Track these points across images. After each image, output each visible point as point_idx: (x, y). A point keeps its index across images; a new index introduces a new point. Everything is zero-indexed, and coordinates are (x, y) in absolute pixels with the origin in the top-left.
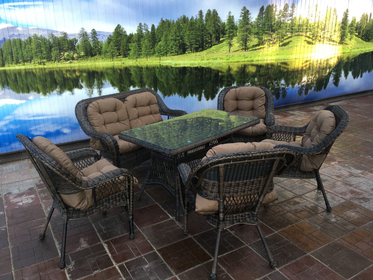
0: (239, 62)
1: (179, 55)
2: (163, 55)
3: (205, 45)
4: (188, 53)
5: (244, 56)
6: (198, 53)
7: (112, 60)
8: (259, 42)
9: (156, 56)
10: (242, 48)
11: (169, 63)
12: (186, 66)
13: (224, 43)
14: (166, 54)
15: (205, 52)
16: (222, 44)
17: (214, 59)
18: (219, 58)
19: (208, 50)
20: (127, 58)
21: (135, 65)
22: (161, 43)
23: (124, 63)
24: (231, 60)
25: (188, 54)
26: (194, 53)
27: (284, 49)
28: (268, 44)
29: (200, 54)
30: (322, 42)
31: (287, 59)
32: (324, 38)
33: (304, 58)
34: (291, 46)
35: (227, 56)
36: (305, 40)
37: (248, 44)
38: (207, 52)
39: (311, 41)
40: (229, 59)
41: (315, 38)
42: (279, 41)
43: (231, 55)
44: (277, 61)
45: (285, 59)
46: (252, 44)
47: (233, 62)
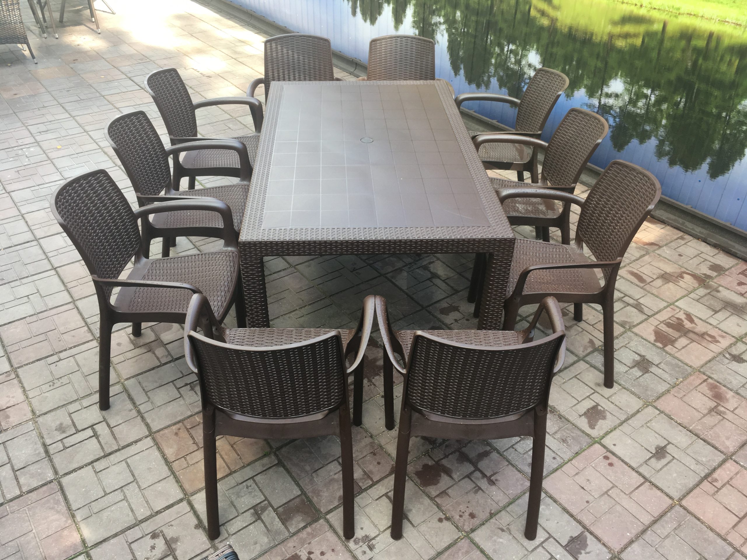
33: (623, 2)
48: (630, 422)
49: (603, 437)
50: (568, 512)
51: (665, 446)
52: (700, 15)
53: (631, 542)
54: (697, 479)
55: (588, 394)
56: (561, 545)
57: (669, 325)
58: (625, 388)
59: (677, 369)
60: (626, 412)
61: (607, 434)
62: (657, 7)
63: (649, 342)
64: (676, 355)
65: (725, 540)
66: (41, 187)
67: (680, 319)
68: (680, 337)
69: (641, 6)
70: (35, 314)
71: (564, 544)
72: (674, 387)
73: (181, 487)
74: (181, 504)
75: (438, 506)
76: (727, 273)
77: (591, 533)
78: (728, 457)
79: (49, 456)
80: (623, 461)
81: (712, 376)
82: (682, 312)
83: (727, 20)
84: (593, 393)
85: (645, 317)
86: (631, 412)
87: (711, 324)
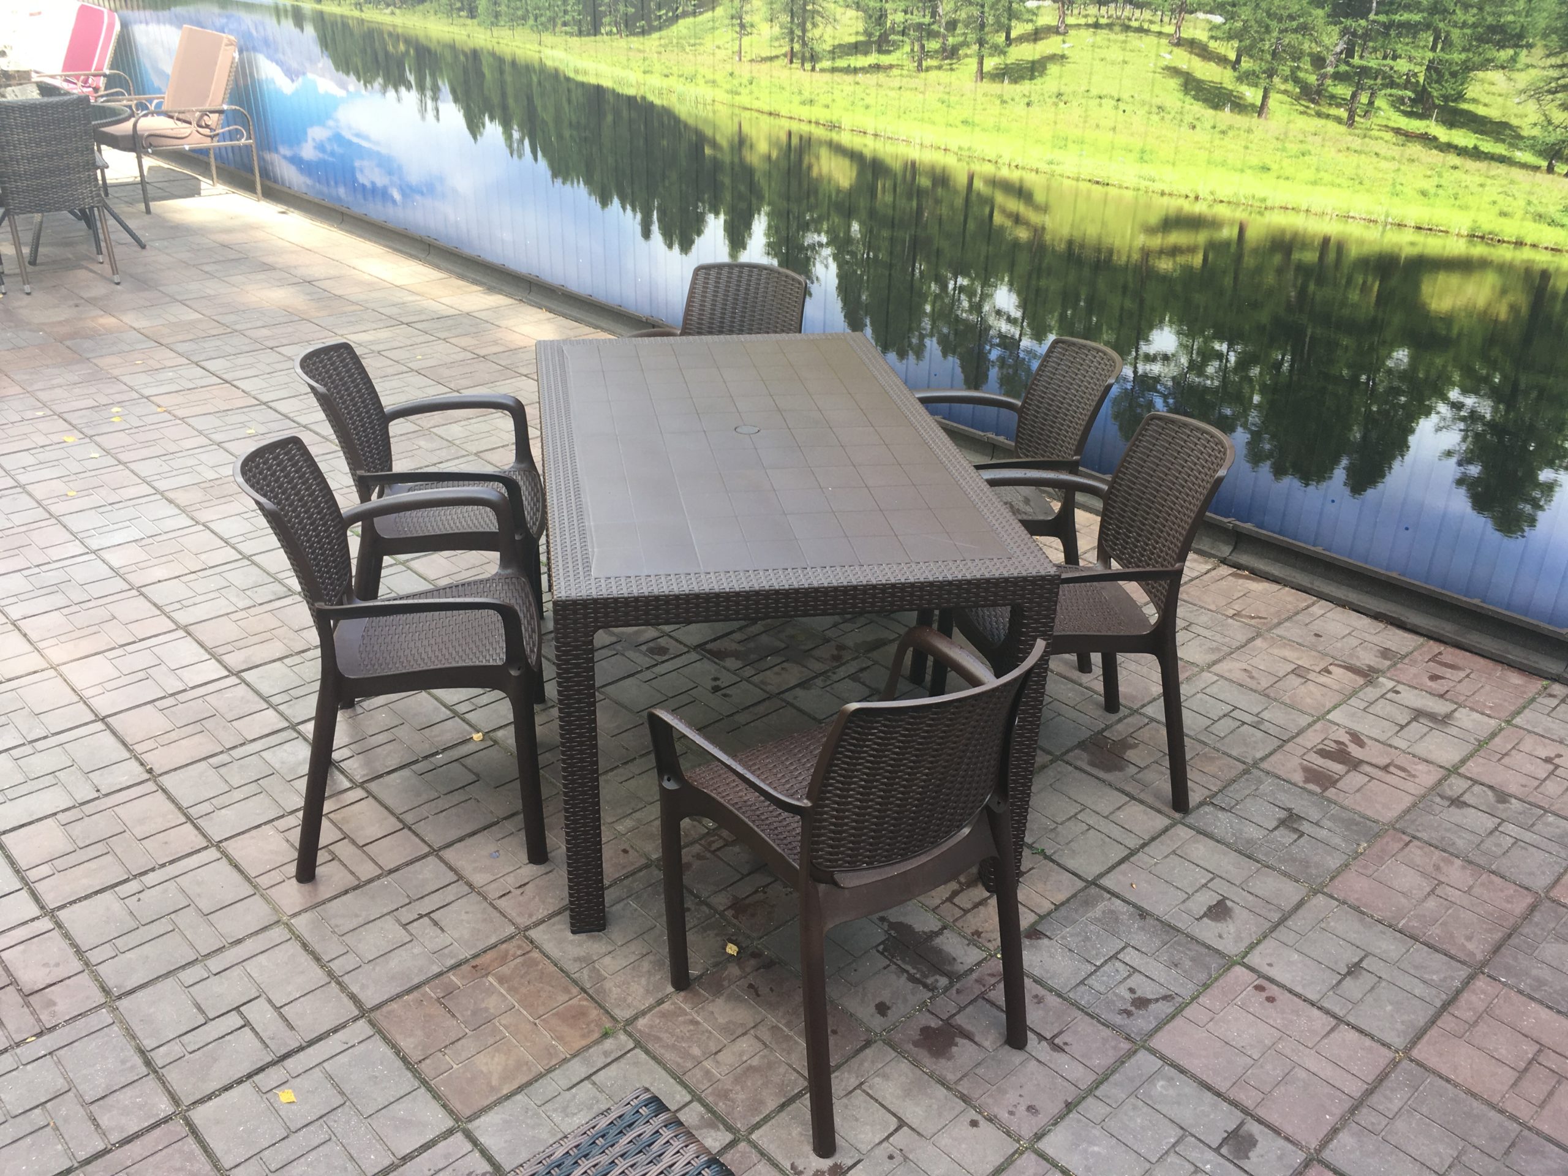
0: (778, 115)
1: (584, 35)
2: (545, 28)
3: (653, 12)
4: (608, 34)
5: (800, 92)
6: (635, 39)
7: (450, 20)
8: (865, 32)
9: (530, 27)
11: (560, 61)
12: (604, 83)
14: (551, 24)
15: (653, 41)
16: (710, 15)
17: (686, 78)
18: (704, 77)
19: (664, 33)
23: (469, 36)
25: (606, 37)
26: (622, 36)
27: (1013, 100)
28: (912, 50)
29: (641, 47)
30: (1339, 106)
31: (1032, 170)
32: (1359, 74)
33: (1163, 194)
34: (1062, 91)
35: (731, 74)
36: (1173, 65)
37: (817, 33)
38: (663, 42)
39: (1230, 87)
40: (740, 90)
41: (1264, 66)
42: (981, 42)
43: (746, 77)
44: (968, 163)
45: (1017, 166)
46: (834, 38)
47: (758, 111)
48: (1290, 923)
49: (1246, 953)
50: (1208, 1088)
51: (1361, 961)
52: (1304, 208)
53: (1335, 1131)
54: (1431, 1012)
55: (1204, 881)
56: (1210, 1147)
57: (1323, 753)
58: (1268, 867)
59: (1354, 828)
60: (1279, 908)
61: (1252, 947)
62: (1225, 199)
63: (1295, 785)
64: (1346, 803)
65: (1502, 1112)
66: (44, 568)
67: (1342, 743)
68: (1347, 773)
69: (1197, 198)
70: (74, 807)
71: (1215, 1145)
72: (1354, 859)
73: (444, 1106)
74: (451, 1139)
75: (964, 1098)
76: (1406, 661)
77: (1260, 1121)
78: (1477, 970)
79: (155, 1072)
80: (1290, 991)
81: (1419, 835)
82: (1342, 731)
83: (1351, 214)
84: (1212, 879)
85: (1277, 743)
86: (1287, 906)
87: (1396, 748)
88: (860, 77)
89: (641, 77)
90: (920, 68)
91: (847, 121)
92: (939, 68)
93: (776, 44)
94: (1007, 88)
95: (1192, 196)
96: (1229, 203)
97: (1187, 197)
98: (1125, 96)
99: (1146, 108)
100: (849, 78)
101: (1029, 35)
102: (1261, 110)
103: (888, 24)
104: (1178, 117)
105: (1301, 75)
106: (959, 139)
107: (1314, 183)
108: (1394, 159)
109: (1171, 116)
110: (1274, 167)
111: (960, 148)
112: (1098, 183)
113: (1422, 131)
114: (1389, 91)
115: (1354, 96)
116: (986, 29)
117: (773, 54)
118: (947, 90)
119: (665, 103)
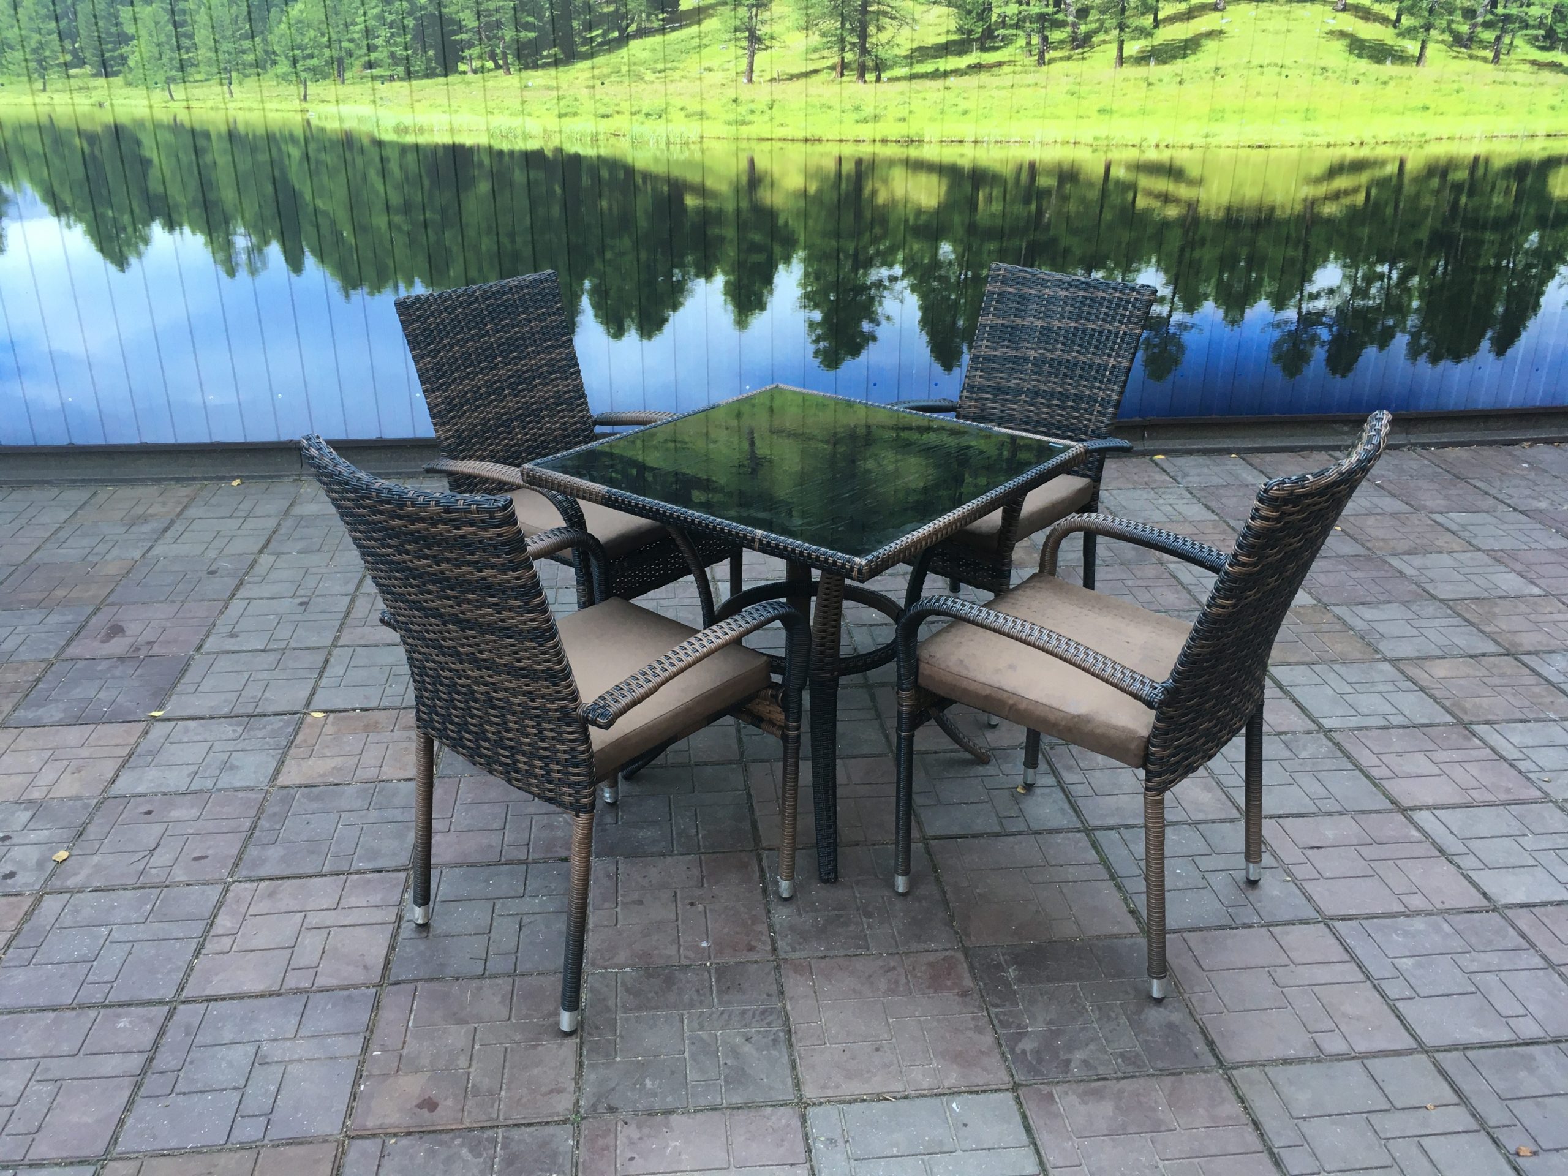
0: (819, 140)
1: (418, 78)
2: (318, 74)
3: (580, 33)
4: (475, 71)
5: (857, 109)
6: (540, 73)
7: (39, 85)
8: (960, 30)
9: (277, 76)
10: (836, 60)
11: (360, 119)
12: (467, 140)
13: (711, 24)
14: (337, 68)
15: (579, 73)
16: (694, 29)
17: (648, 115)
18: (682, 109)
19: (599, 60)
20: (117, 81)
21: (163, 115)
22: (301, 12)
23: (101, 105)
24: (760, 127)
25: (471, 76)
26: (508, 72)
27: (1160, 80)
28: (1029, 44)
29: (554, 83)
30: (1485, 48)
31: (1183, 147)
32: (1503, 21)
33: (1329, 146)
34: (1219, 65)
35: (735, 101)
36: (1338, 28)
37: (883, 37)
38: (596, 72)
39: (1390, 42)
40: (750, 118)
41: (1422, 22)
42: (1121, 27)
43: (764, 100)
44: (1106, 152)
45: (1167, 146)
46: (912, 41)
47: (780, 140)
62: (1388, 140)
69: (1362, 144)
83: (1495, 134)
88: (951, 81)
89: (552, 123)
90: (1041, 61)
91: (931, 132)
92: (1069, 58)
93: (816, 55)
94: (1154, 69)
95: (1357, 142)
96: (1392, 142)
97: (1353, 144)
98: (1287, 63)
99: (1312, 70)
100: (939, 83)
101: (1183, 14)
102: (1419, 60)
103: (994, 18)
104: (1344, 74)
105: (1454, 26)
106: (1091, 129)
107: (1465, 114)
108: (1531, 85)
109: (1337, 75)
110: (1432, 106)
111: (1096, 139)
112: (1260, 147)
113: (1550, 60)
114: (1525, 32)
115: (1498, 39)
116: (1127, 13)
117: (811, 68)
118: (1078, 80)
119: (603, 152)
